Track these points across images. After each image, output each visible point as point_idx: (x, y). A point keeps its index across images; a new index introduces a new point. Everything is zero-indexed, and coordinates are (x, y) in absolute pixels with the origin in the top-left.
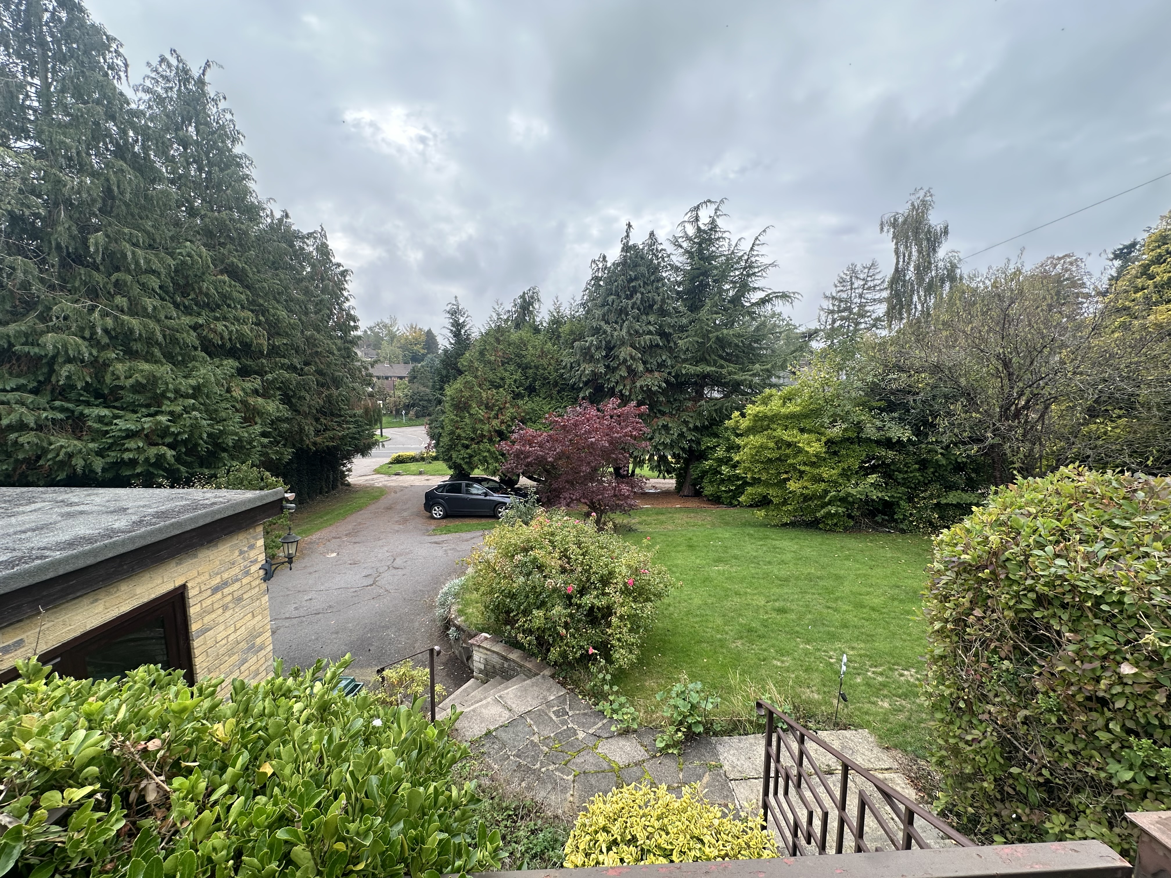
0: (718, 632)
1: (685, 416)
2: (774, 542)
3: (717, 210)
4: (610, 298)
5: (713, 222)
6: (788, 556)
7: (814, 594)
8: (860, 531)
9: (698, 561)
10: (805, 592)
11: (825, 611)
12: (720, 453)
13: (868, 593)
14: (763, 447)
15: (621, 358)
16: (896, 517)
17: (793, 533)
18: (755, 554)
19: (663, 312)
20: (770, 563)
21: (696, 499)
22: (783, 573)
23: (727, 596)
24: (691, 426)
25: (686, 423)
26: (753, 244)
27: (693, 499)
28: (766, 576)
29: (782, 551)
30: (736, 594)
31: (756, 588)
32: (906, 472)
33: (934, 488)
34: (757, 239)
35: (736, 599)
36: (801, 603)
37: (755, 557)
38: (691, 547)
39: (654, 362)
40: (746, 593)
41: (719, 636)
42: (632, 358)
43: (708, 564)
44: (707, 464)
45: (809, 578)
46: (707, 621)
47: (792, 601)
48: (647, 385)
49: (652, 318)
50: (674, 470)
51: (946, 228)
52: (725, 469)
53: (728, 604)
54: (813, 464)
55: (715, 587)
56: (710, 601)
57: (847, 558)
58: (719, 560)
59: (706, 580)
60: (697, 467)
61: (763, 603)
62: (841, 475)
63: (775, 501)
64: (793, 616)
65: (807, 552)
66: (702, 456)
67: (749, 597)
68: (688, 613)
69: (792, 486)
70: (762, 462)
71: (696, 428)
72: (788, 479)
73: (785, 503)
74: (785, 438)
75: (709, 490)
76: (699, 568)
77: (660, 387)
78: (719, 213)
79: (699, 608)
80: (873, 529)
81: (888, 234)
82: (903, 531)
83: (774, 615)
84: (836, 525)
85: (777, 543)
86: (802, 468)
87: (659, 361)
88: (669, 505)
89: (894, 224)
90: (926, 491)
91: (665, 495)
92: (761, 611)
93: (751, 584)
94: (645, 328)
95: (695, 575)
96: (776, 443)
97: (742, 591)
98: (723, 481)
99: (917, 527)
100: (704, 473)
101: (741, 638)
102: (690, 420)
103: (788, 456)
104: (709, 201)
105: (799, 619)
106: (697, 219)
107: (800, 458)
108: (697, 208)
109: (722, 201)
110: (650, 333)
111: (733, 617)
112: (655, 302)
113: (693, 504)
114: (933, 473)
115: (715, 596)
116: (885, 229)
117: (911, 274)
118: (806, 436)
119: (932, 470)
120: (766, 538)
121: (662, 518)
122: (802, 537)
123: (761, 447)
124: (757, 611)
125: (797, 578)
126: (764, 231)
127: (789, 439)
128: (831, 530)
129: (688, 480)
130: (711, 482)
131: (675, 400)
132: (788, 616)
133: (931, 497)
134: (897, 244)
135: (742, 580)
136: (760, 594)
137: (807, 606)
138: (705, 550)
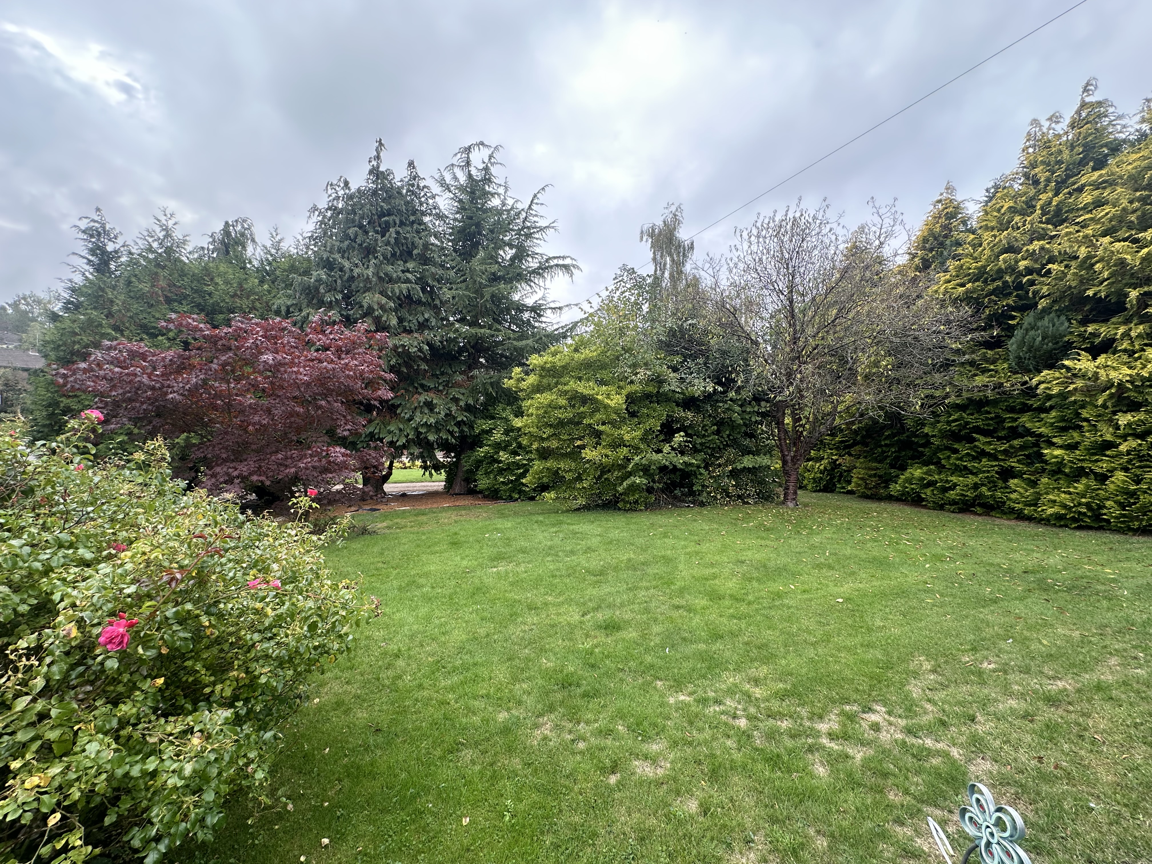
0: (500, 703)
1: (454, 392)
2: (571, 527)
3: (491, 157)
4: (351, 231)
5: (486, 169)
6: (594, 541)
7: (647, 589)
8: (660, 508)
9: (465, 563)
10: (636, 588)
11: (675, 614)
12: (498, 436)
13: (715, 577)
14: (552, 406)
15: (366, 305)
16: (695, 489)
17: (591, 516)
18: (549, 543)
19: (425, 260)
20: (572, 552)
21: (470, 497)
22: (595, 563)
23: (513, 615)
24: (462, 403)
25: (456, 400)
26: (532, 202)
27: (465, 497)
28: (572, 572)
29: (583, 536)
30: (530, 608)
31: (560, 594)
32: (704, 436)
33: (731, 452)
34: (535, 196)
35: (532, 619)
36: (636, 607)
37: (551, 548)
38: (455, 544)
39: (413, 321)
40: (546, 604)
41: (502, 716)
42: (382, 307)
43: (481, 565)
44: (482, 451)
45: (631, 566)
46: (476, 680)
47: (622, 605)
48: (403, 346)
49: (411, 265)
50: (443, 466)
51: (692, 244)
52: (503, 456)
53: (516, 631)
54: (613, 423)
55: (493, 601)
56: (482, 632)
57: (665, 535)
58: (499, 558)
59: (479, 590)
60: (469, 457)
61: (577, 617)
62: (643, 439)
63: (568, 476)
64: (632, 634)
65: (615, 534)
66: (476, 442)
67: (552, 610)
68: (438, 666)
69: (588, 454)
70: (551, 426)
71: (468, 408)
72: (583, 447)
73: (579, 479)
74: (580, 390)
75: (483, 482)
76: (467, 572)
77: (420, 350)
78: (493, 160)
79: (461, 650)
80: (673, 505)
81: (647, 244)
82: (702, 504)
83: (602, 638)
84: (636, 502)
85: (575, 527)
86: (602, 428)
87: (421, 319)
88: (435, 505)
89: (652, 235)
90: (721, 457)
91: (431, 495)
92: (578, 634)
93: (552, 587)
94: (401, 274)
95: (458, 585)
96: (570, 399)
97: (539, 601)
98: (501, 471)
99: (715, 498)
100: (479, 463)
101: (551, 709)
102: (461, 397)
103: (582, 416)
104: (482, 143)
105: (644, 636)
106: (468, 163)
107: (598, 416)
108: (468, 150)
109: (496, 148)
110: (408, 281)
111: (528, 659)
112: (414, 246)
113: (466, 501)
114: (728, 436)
115: (492, 619)
116: (645, 239)
117: (666, 282)
118: (604, 388)
119: (727, 432)
120: (561, 523)
121: (424, 518)
122: (602, 518)
123: (549, 406)
124: (570, 636)
125: (616, 569)
126: (543, 189)
127: (586, 392)
128: (633, 508)
129: (460, 474)
130: (487, 473)
131: (442, 374)
132: (623, 634)
133: (728, 462)
134: (654, 253)
135: (537, 582)
136: (569, 601)
137: (647, 611)
138: (477, 547)
